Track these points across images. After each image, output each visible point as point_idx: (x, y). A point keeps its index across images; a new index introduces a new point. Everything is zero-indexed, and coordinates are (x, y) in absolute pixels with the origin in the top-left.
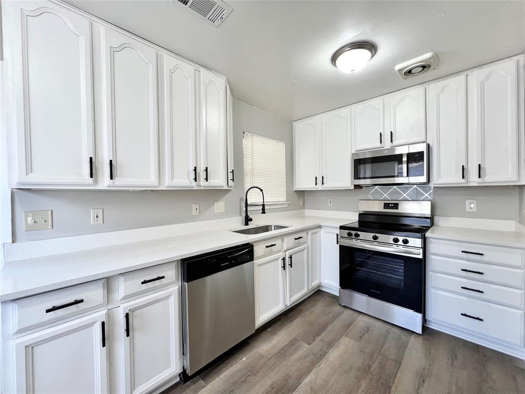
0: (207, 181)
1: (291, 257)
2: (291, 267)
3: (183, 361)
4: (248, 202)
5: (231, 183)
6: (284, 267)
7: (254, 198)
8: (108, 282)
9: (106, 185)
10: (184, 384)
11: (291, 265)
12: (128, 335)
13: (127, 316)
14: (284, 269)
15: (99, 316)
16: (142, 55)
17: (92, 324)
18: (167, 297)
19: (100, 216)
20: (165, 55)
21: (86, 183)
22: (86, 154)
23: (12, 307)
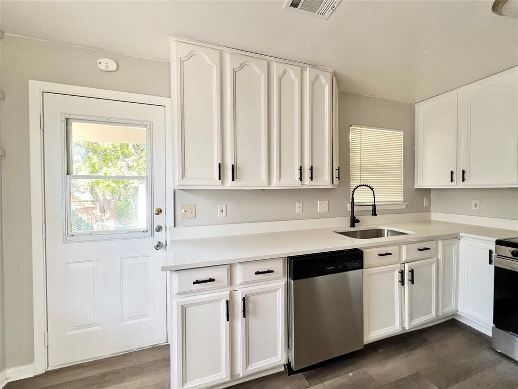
0: (312, 180)
1: (412, 271)
2: (413, 283)
3: (288, 354)
4: (355, 201)
5: (336, 181)
6: (402, 282)
7: (363, 197)
8: (231, 266)
9: (229, 185)
10: (289, 375)
11: (412, 281)
12: (244, 317)
13: (244, 299)
14: (403, 284)
15: (225, 294)
16: (256, 68)
17: (219, 300)
18: (275, 290)
19: (224, 211)
20: (275, 63)
21: (216, 184)
22: (216, 161)
23: (175, 275)
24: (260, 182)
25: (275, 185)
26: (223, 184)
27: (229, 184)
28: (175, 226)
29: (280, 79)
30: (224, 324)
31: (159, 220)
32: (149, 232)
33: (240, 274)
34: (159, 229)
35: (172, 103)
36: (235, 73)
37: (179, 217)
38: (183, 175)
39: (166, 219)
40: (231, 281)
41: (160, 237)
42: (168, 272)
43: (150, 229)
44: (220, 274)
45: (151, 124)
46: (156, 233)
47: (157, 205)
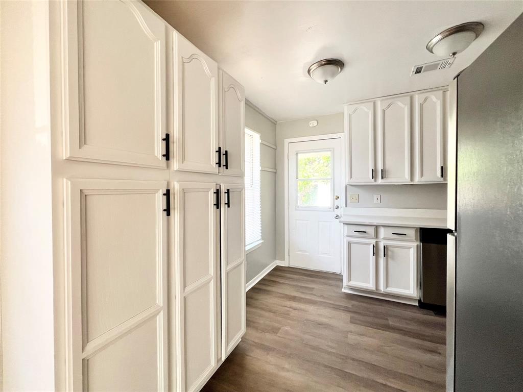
8: (377, 227)
12: (385, 256)
13: (385, 247)
15: (373, 242)
16: (400, 104)
17: (370, 244)
18: (410, 248)
19: (379, 198)
20: (417, 96)
21: (371, 182)
22: (371, 167)
23: (346, 226)
24: (406, 179)
25: (417, 180)
26: (375, 181)
27: (380, 181)
28: (346, 206)
29: (421, 106)
30: (372, 258)
31: (337, 203)
32: (332, 209)
33: (382, 232)
34: (337, 207)
35: (345, 136)
36: (384, 112)
37: (348, 201)
38: (351, 177)
39: (341, 202)
40: (377, 235)
41: (338, 212)
42: (342, 224)
43: (332, 207)
44: (371, 231)
45: (333, 148)
46: (335, 210)
47: (336, 194)
